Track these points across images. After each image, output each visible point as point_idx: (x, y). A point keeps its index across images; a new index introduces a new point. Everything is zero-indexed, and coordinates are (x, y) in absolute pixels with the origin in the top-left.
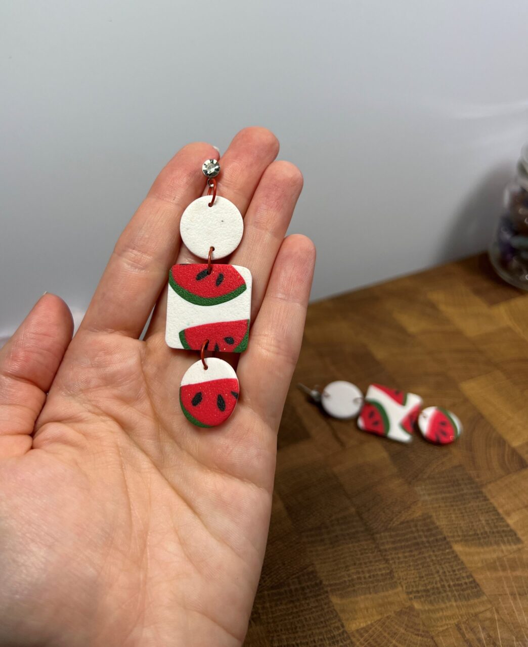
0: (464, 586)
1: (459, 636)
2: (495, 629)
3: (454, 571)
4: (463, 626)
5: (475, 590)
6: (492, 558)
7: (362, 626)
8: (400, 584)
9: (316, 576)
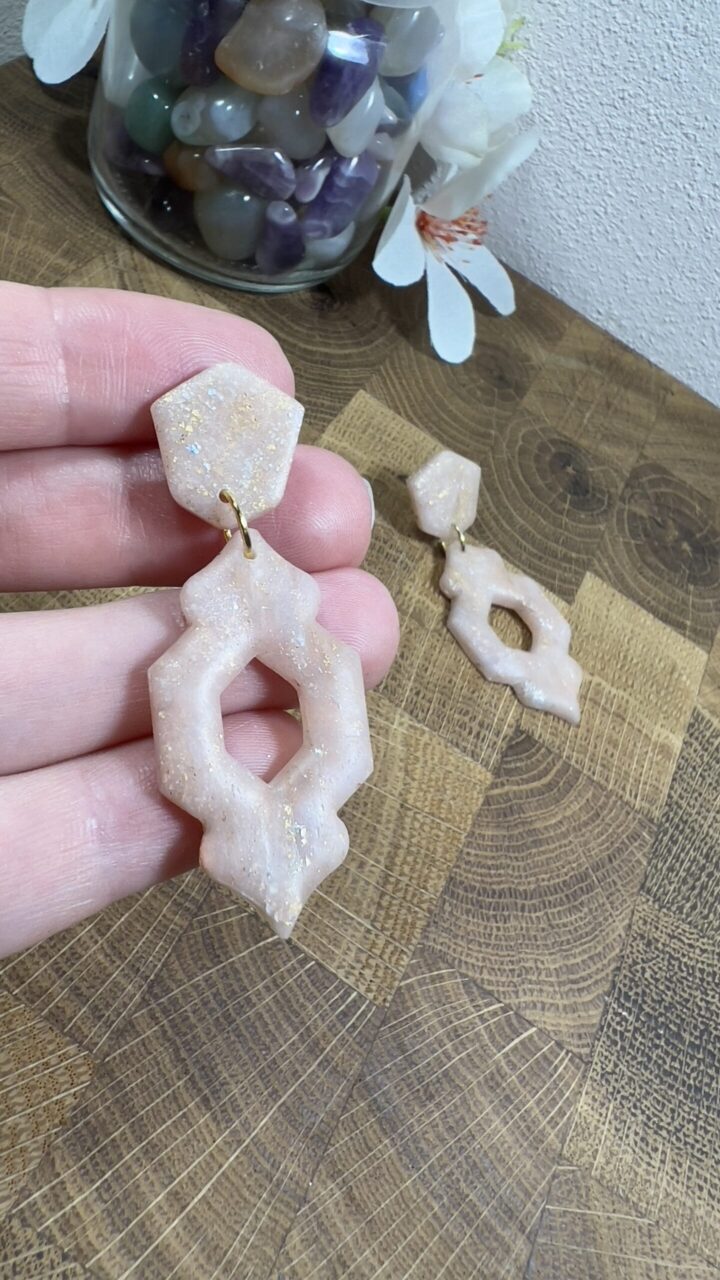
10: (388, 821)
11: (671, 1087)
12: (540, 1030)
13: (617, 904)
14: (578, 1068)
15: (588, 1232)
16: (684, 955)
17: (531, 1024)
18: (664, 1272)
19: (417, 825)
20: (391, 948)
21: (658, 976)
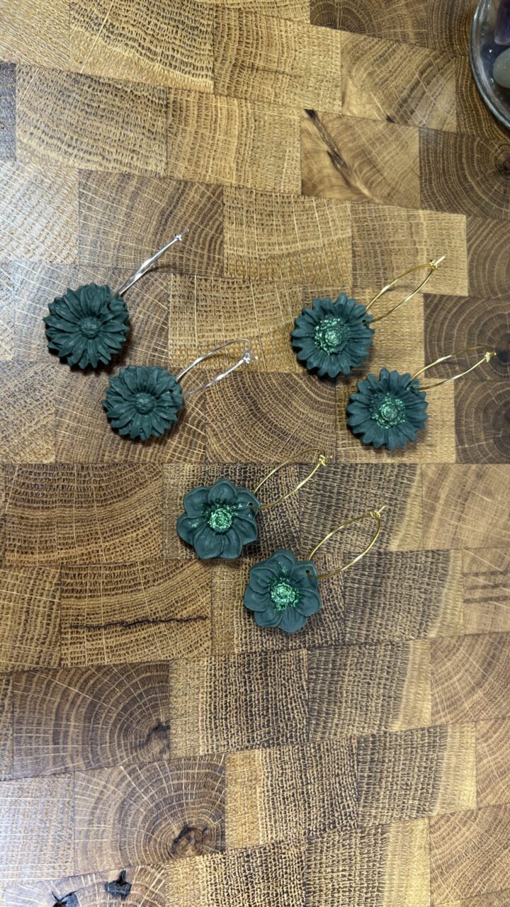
0: (434, 567)
1: (473, 605)
2: (482, 564)
3: (416, 568)
4: (468, 596)
5: (441, 557)
6: (419, 514)
7: (430, 707)
8: (407, 640)
9: (365, 739)
10: (246, 334)
12: (205, 437)
14: (201, 459)
15: (142, 485)
16: (283, 494)
17: (205, 432)
19: (254, 347)
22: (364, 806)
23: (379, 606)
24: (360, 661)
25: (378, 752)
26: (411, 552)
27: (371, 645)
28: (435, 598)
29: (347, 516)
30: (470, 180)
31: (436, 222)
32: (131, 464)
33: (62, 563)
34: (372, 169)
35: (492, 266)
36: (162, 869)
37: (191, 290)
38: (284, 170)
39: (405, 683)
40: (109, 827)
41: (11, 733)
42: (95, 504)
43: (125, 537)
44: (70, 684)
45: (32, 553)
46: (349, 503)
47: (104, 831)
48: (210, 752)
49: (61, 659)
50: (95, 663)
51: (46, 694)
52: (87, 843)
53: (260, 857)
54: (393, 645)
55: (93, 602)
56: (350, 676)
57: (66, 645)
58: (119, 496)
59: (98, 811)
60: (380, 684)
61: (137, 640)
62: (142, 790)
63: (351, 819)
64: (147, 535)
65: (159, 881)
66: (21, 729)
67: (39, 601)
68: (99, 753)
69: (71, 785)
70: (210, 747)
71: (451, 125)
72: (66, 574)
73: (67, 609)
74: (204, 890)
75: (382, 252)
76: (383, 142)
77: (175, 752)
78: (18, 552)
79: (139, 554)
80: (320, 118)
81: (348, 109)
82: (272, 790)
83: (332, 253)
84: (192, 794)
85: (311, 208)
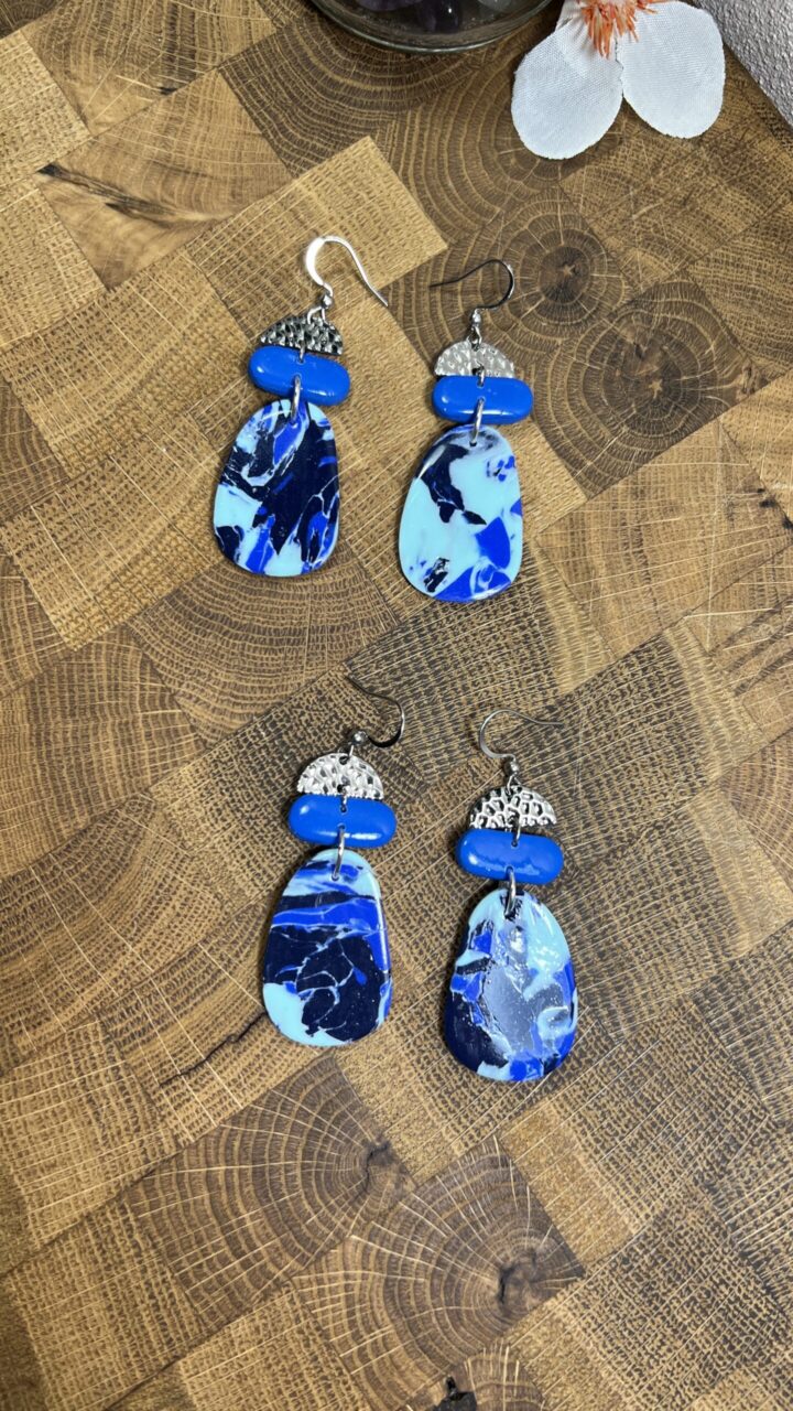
0: (652, 674)
1: (757, 689)
2: (729, 620)
3: (623, 694)
4: (736, 682)
5: (655, 652)
6: (577, 611)
7: (782, 883)
8: (677, 808)
9: (704, 992)
10: (151, 533)
11: (267, 792)
12: (184, 713)
13: (314, 663)
14: (198, 748)
15: (137, 837)
16: (348, 719)
17: (179, 706)
18: (177, 883)
19: (174, 544)
20: (100, 617)
21: (316, 723)
22: (768, 1091)
23: (599, 785)
24: (622, 882)
25: (739, 999)
26: (600, 675)
27: (623, 851)
28: (684, 718)
29: (465, 688)
30: (341, 81)
31: (328, 179)
32: (104, 818)
33: (96, 1008)
34: (185, 179)
35: (457, 178)
36: (504, 1348)
37: (37, 529)
38: (63, 276)
39: (717, 871)
40: (389, 1329)
41: (169, 1275)
42: (90, 903)
43: (159, 921)
44: (208, 1164)
45: (48, 1019)
46: (456, 667)
47: (384, 1339)
48: (471, 1145)
49: (176, 1137)
50: (225, 1115)
51: (184, 1196)
52: (371, 1367)
53: (647, 1252)
54: (658, 828)
55: (170, 1034)
56: (617, 913)
57: (170, 1114)
58: (114, 871)
59: (358, 1315)
60: (676, 896)
61: (264, 1050)
62: (405, 1252)
63: (759, 1120)
64: (186, 899)
65: (511, 1366)
66: (180, 1262)
67: (97, 1077)
68: (309, 1234)
69: (296, 1300)
70: (466, 1138)
71: (263, 25)
72: (111, 1019)
73: (141, 1065)
74: (588, 1344)
75: (273, 281)
76: (177, 129)
77: (418, 1174)
78: (28, 1029)
79: (192, 934)
80: (66, 167)
81: (99, 124)
82: (603, 1147)
83: (201, 336)
84: (482, 1219)
85: (132, 298)
